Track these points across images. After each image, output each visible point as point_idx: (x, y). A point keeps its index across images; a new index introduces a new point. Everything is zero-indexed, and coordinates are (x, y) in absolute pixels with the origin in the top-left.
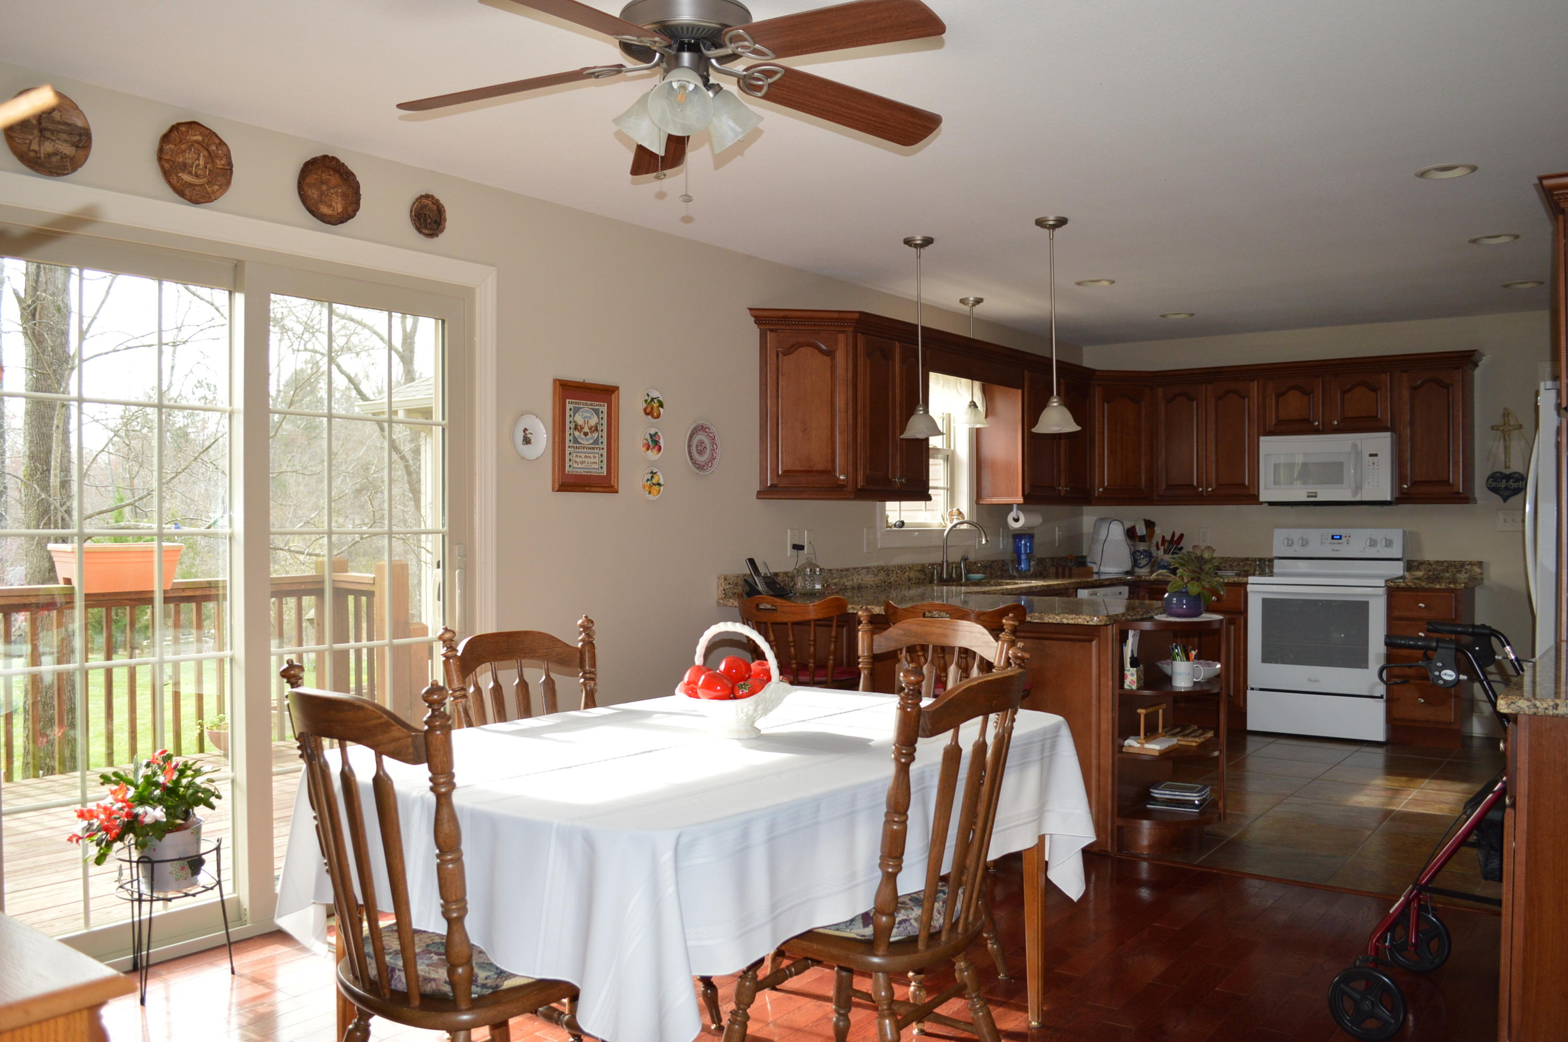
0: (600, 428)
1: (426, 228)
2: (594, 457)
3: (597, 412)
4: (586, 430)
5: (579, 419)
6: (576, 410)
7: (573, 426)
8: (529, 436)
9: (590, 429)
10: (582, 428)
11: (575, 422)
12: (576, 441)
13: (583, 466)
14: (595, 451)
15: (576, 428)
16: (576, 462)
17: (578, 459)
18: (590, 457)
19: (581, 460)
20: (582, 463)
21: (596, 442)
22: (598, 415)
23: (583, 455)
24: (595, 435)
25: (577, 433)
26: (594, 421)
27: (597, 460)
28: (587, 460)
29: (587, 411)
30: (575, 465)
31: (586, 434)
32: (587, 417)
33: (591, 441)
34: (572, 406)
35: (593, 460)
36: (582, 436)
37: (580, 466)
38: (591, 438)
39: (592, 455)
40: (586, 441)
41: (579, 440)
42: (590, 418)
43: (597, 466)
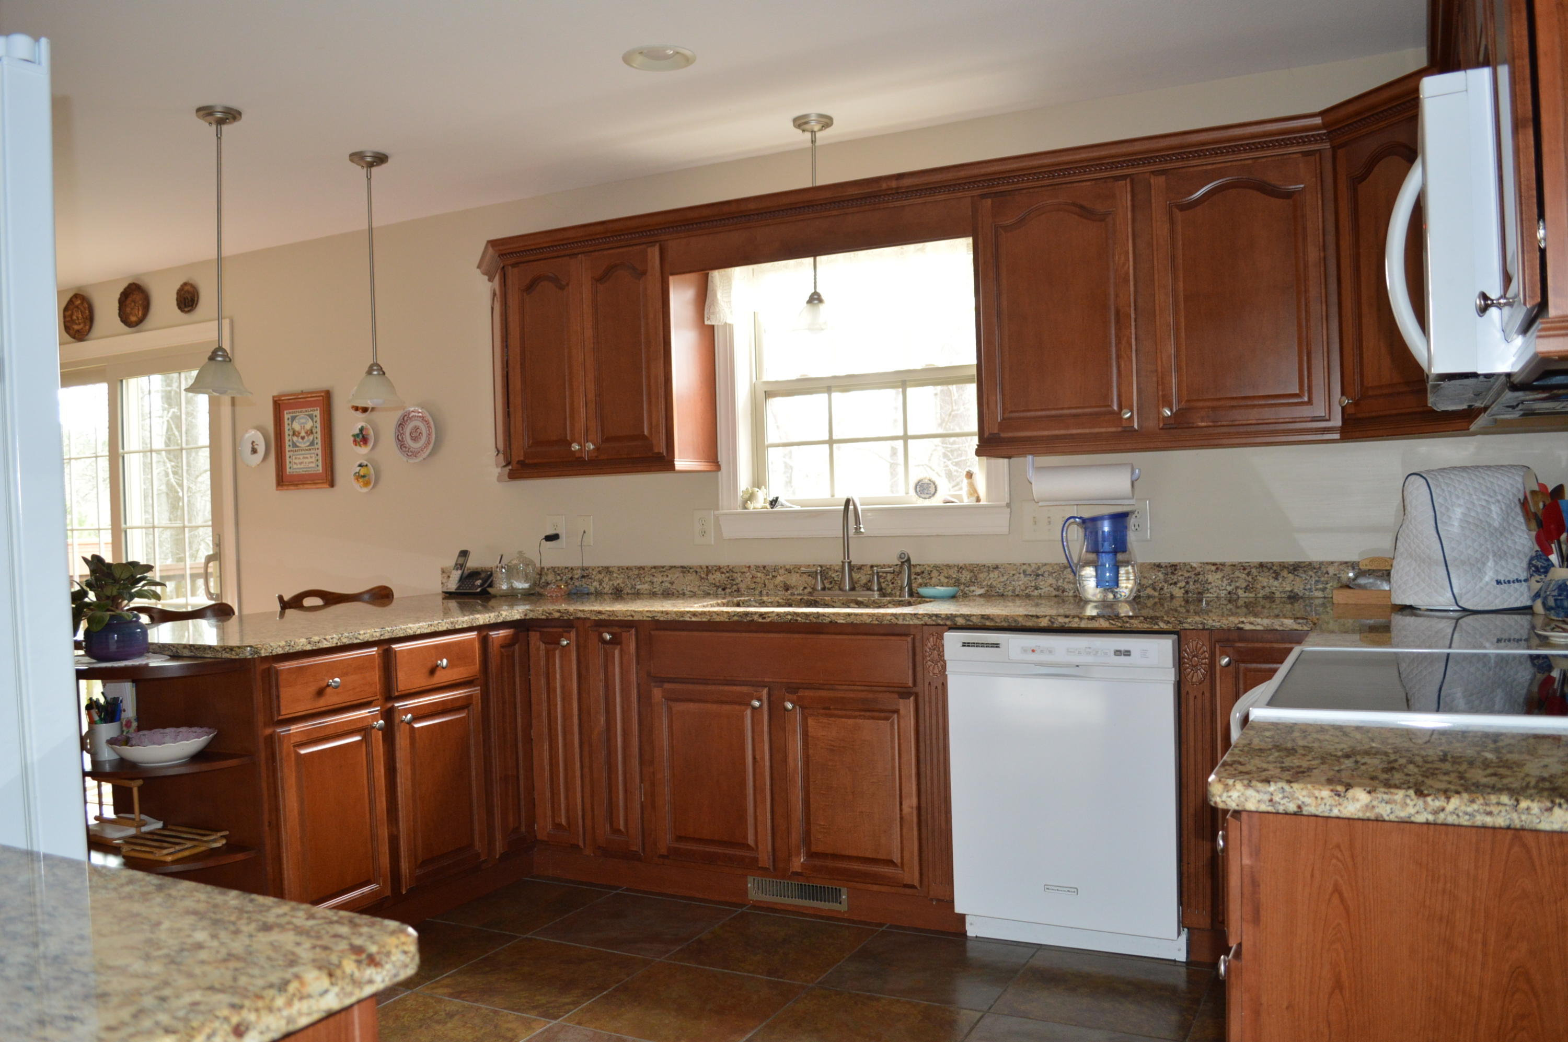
0: (314, 431)
1: (185, 306)
2: (311, 457)
3: (311, 417)
4: (303, 434)
5: (296, 426)
6: (293, 419)
7: (291, 433)
8: (256, 447)
9: (306, 433)
10: (299, 433)
11: (293, 429)
12: (295, 445)
13: (302, 466)
14: (312, 451)
15: (294, 434)
16: (295, 463)
17: (297, 461)
18: (307, 458)
19: (300, 461)
20: (301, 463)
21: (312, 444)
22: (312, 420)
23: (301, 457)
24: (311, 437)
25: (295, 439)
26: (309, 425)
27: (313, 460)
28: (306, 460)
29: (303, 418)
30: (295, 466)
31: (303, 438)
32: (303, 423)
33: (308, 444)
34: (289, 416)
35: (310, 460)
36: (300, 440)
37: (299, 466)
38: (308, 441)
39: (308, 456)
40: (303, 444)
41: (298, 444)
42: (305, 423)
43: (313, 465)
